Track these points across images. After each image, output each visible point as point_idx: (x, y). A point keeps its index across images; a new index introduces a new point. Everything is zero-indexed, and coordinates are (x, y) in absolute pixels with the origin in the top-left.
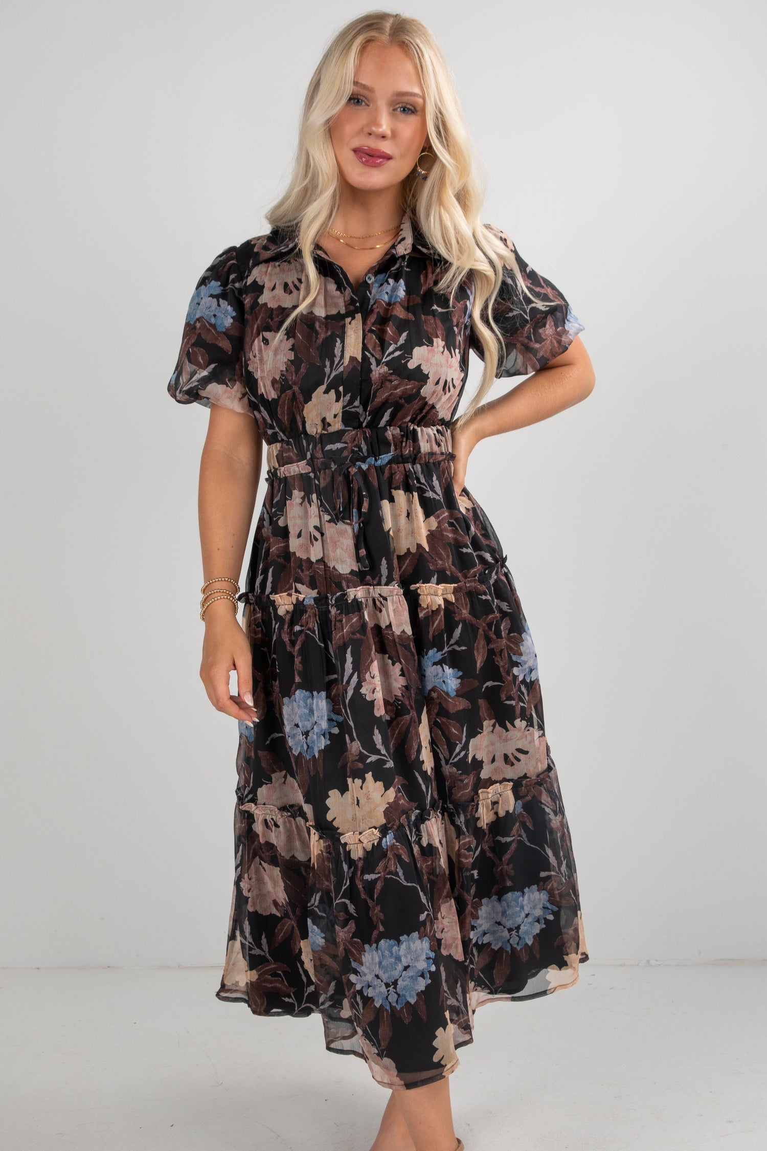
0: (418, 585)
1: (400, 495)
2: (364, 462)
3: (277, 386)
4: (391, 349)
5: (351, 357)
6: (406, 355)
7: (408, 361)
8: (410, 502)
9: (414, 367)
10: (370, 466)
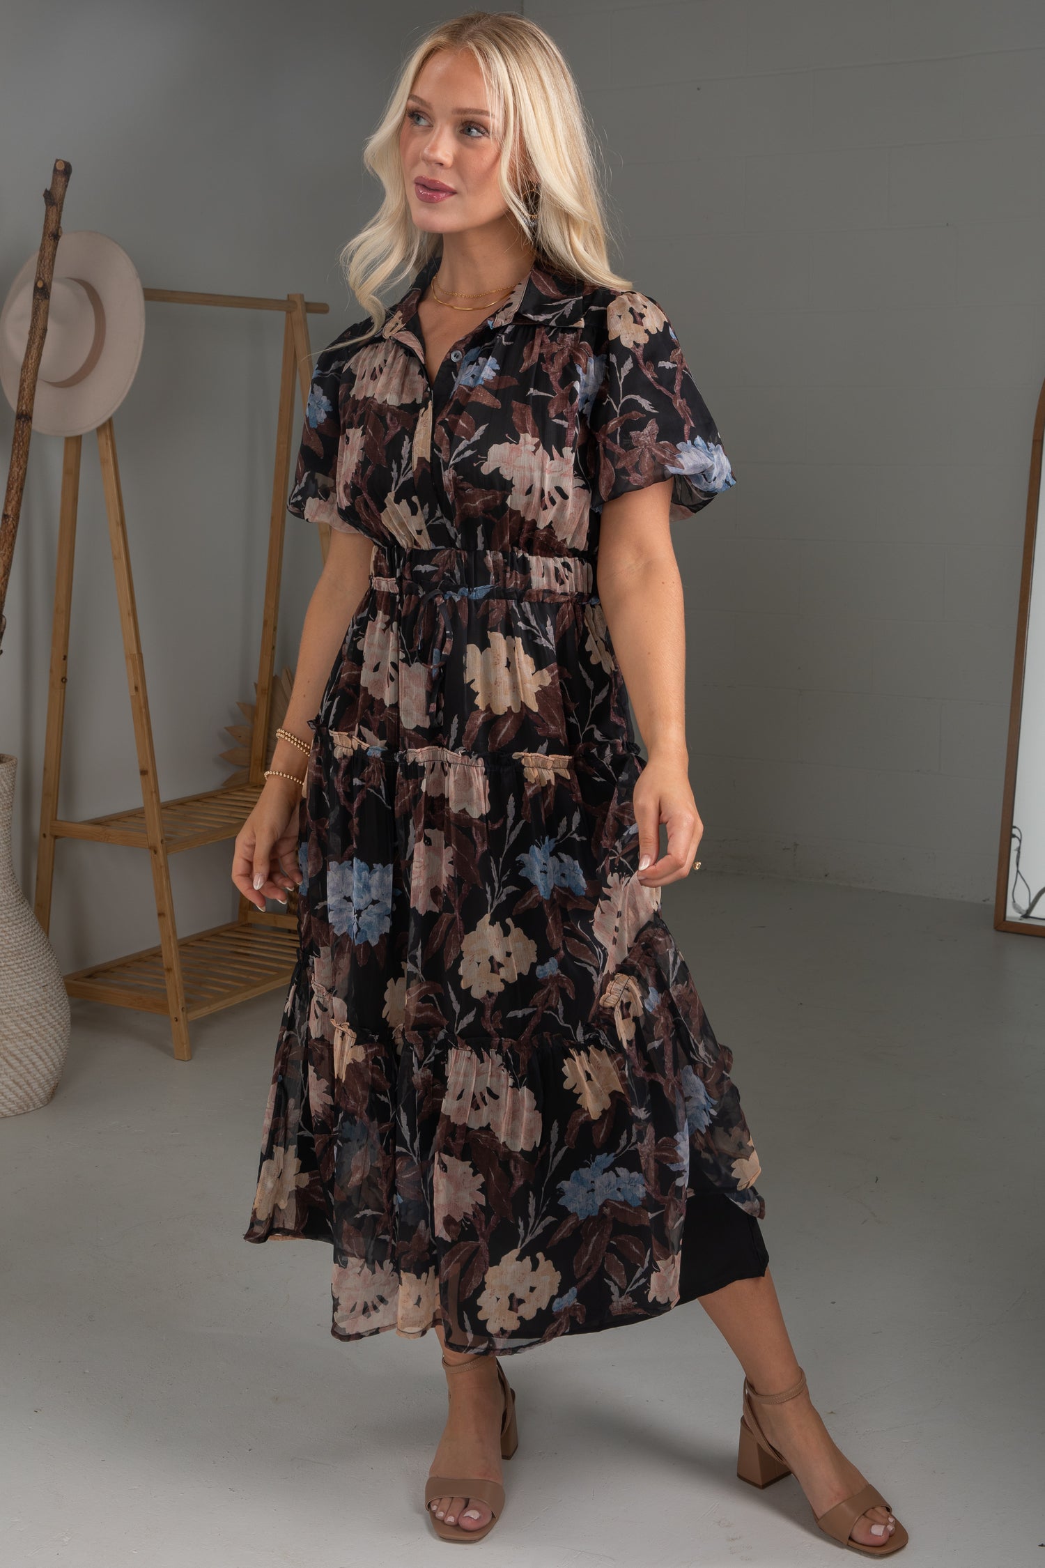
0: (522, 754)
1: (498, 639)
2: (456, 591)
3: (348, 491)
4: (461, 447)
5: (419, 458)
6: (479, 456)
7: (482, 464)
8: (511, 649)
9: (490, 472)
10: (463, 596)
